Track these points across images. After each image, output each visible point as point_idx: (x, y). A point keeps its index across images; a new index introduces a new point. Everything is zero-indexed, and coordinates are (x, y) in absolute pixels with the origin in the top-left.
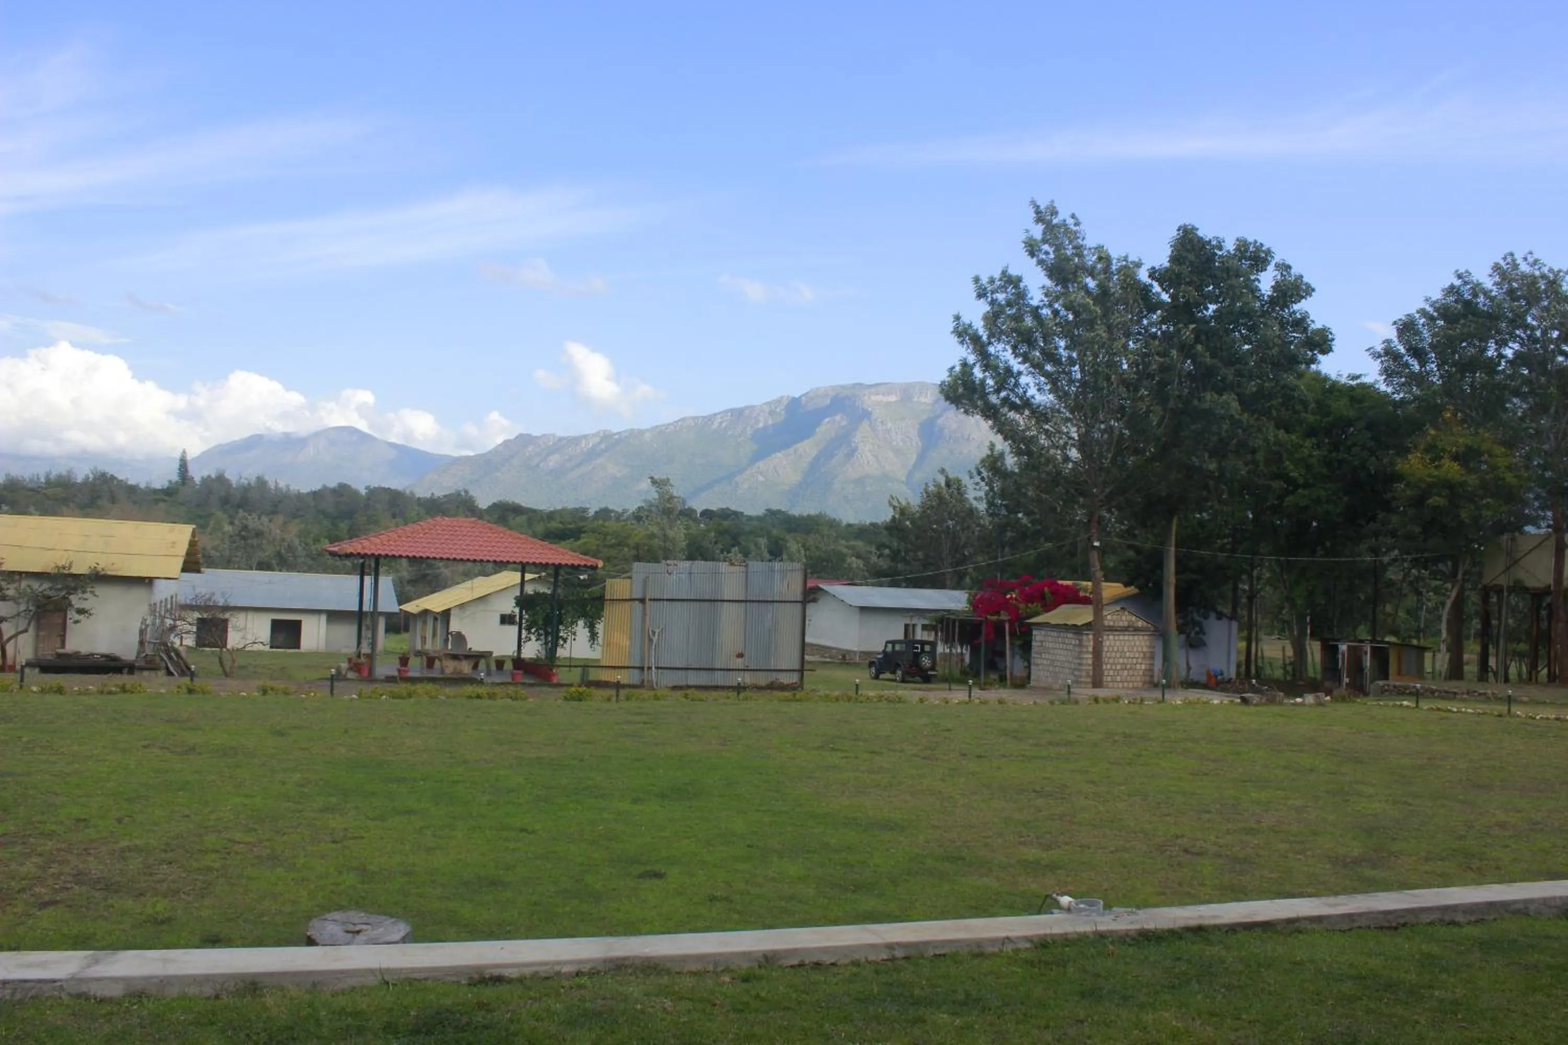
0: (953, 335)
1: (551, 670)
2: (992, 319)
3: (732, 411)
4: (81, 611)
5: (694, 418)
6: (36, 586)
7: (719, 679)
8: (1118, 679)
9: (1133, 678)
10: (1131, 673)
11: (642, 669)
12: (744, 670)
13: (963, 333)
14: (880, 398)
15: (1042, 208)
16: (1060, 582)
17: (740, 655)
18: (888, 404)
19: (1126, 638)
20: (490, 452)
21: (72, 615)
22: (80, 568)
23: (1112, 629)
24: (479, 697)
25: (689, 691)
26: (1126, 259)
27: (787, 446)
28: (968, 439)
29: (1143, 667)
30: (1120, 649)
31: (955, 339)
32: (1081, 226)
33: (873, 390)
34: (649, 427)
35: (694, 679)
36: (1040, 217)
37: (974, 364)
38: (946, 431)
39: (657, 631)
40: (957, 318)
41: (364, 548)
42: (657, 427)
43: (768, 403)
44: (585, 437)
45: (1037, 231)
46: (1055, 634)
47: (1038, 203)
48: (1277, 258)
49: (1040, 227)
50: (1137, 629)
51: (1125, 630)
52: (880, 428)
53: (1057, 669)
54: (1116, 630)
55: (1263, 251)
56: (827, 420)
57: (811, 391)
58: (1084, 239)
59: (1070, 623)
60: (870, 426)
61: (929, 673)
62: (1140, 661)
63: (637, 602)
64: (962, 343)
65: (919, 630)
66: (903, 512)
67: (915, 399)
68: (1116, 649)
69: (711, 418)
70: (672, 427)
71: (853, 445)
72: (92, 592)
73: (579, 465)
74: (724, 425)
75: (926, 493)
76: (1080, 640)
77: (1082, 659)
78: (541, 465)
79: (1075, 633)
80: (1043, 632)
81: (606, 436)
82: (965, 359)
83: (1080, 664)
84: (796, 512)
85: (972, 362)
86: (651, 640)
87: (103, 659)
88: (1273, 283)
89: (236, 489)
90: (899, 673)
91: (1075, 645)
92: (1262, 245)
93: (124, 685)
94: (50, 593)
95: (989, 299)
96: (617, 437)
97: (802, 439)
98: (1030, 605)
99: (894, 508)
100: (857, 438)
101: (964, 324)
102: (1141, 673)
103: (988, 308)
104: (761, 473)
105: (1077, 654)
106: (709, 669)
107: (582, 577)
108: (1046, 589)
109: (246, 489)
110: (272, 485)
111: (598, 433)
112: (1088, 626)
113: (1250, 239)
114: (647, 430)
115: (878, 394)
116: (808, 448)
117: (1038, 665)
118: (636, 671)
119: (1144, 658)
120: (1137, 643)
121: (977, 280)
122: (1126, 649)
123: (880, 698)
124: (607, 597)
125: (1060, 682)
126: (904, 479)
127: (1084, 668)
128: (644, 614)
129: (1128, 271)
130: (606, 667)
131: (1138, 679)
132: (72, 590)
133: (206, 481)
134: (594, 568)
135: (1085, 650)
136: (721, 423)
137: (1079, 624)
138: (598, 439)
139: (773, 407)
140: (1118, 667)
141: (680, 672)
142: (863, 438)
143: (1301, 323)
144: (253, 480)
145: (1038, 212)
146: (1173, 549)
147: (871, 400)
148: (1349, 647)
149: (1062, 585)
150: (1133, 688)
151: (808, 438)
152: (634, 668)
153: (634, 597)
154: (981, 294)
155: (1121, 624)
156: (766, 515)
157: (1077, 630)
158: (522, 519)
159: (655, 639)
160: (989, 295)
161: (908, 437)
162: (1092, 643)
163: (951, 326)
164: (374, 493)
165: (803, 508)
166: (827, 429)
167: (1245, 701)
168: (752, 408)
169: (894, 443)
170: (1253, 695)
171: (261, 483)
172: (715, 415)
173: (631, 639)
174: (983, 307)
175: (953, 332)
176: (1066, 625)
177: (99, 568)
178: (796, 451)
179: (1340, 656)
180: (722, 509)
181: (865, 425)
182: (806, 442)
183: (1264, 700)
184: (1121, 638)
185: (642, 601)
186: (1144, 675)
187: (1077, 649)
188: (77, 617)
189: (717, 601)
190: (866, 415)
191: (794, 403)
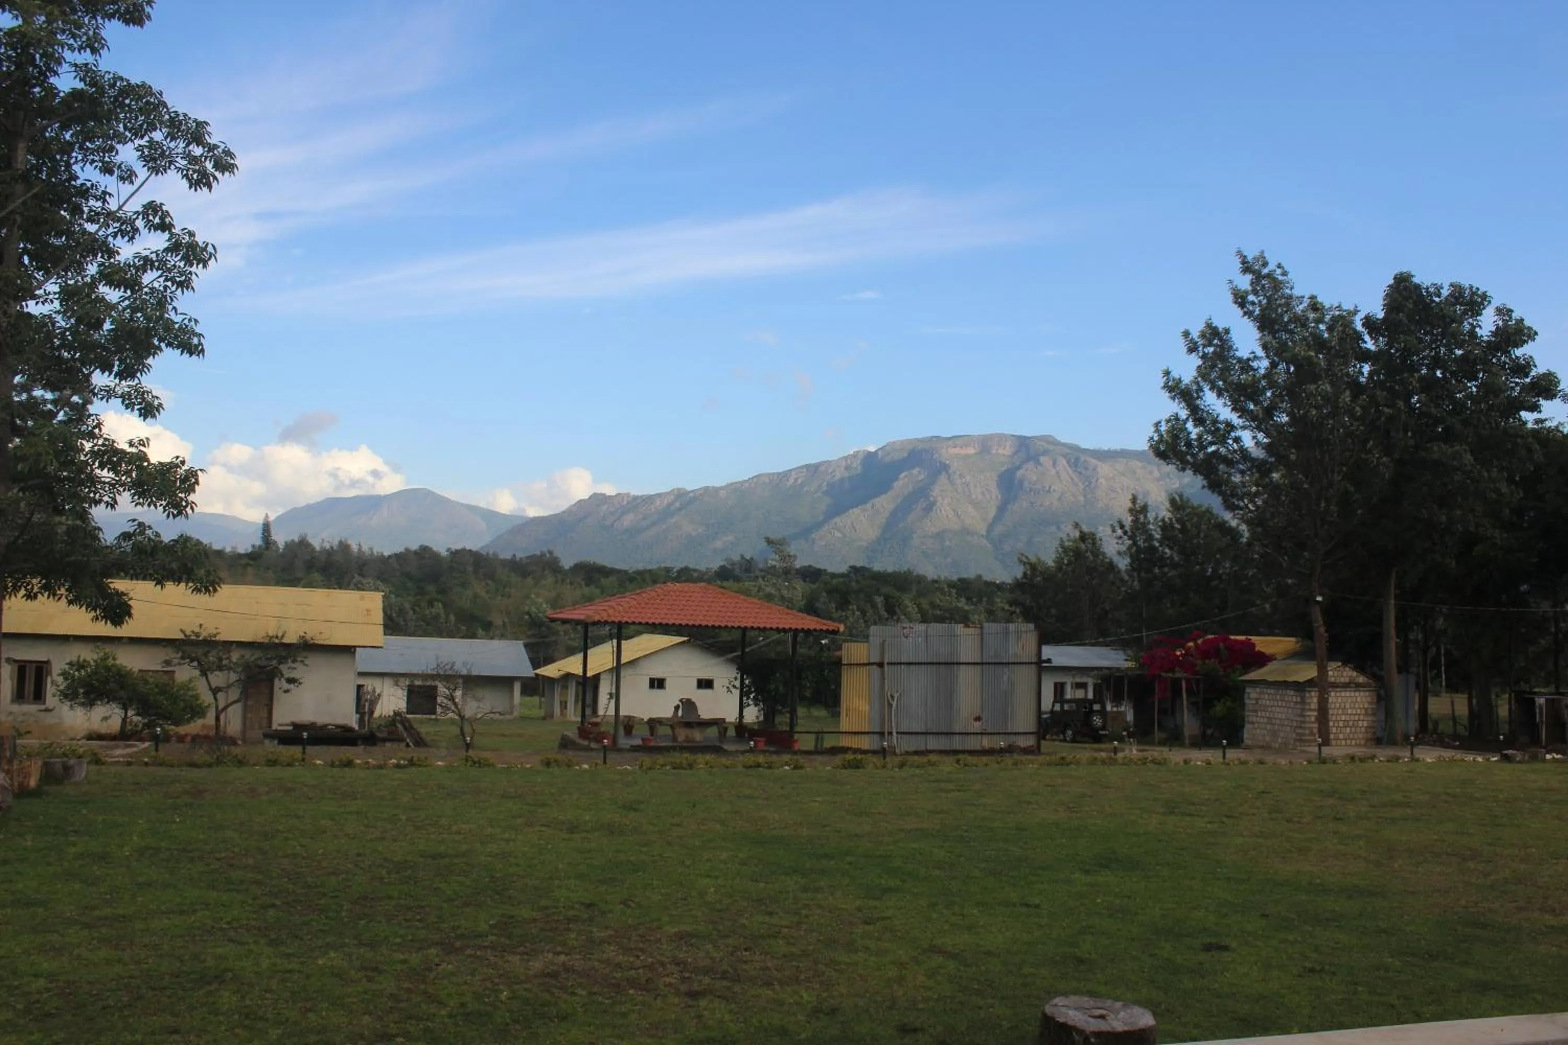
0: (1163, 391)
1: (792, 737)
2: (1204, 373)
3: (808, 467)
4: (291, 681)
5: (769, 474)
6: (249, 655)
7: (957, 743)
8: (1341, 736)
9: (1356, 736)
10: (1353, 729)
11: (882, 734)
12: (982, 734)
13: (1176, 389)
14: (957, 451)
15: (1249, 258)
16: (1232, 637)
17: (978, 719)
18: (968, 456)
19: (1348, 694)
20: (564, 512)
21: (280, 684)
22: (291, 638)
23: (1335, 686)
24: (758, 765)
25: (961, 756)
26: (1339, 307)
27: (864, 502)
28: (1049, 491)
29: (1365, 724)
30: (1343, 705)
31: (1166, 395)
32: (1289, 276)
33: (950, 443)
34: (724, 484)
35: (933, 743)
36: (1247, 268)
37: (1187, 419)
38: (1026, 484)
39: (896, 696)
40: (1167, 373)
41: (609, 616)
42: (732, 484)
43: (845, 458)
44: (659, 495)
45: (1244, 282)
46: (1272, 691)
47: (1245, 254)
48: (1496, 302)
49: (1249, 277)
50: (1358, 686)
51: (1346, 686)
52: (958, 481)
53: (1276, 727)
54: (1338, 687)
55: (1479, 296)
56: (904, 474)
57: (888, 444)
58: (1292, 288)
59: (1290, 679)
60: (949, 478)
61: (1102, 732)
62: (1362, 717)
63: (875, 667)
64: (1173, 398)
65: (1068, 688)
66: (1033, 567)
67: (994, 452)
68: (1338, 705)
69: (786, 475)
70: (747, 484)
71: (931, 499)
72: (302, 662)
73: (654, 524)
74: (799, 481)
75: (1062, 547)
76: (1303, 698)
77: (1304, 716)
78: (615, 525)
79: (1296, 691)
80: (1258, 690)
81: (680, 494)
82: (1177, 414)
83: (1303, 722)
84: (877, 567)
85: (1185, 417)
86: (890, 705)
87: (339, 730)
88: (1494, 329)
89: (320, 552)
90: (1069, 732)
91: (1296, 703)
92: (1478, 289)
93: (412, 758)
94: (263, 663)
95: (1201, 354)
96: (691, 495)
97: (877, 495)
98: (1207, 661)
99: (1025, 564)
100: (936, 492)
101: (1174, 380)
102: (1363, 730)
103: (1200, 362)
104: (839, 530)
105: (1299, 711)
106: (947, 734)
107: (823, 642)
108: (1221, 645)
109: (329, 553)
110: (355, 548)
111: (673, 490)
112: (1310, 683)
113: (1466, 283)
114: (721, 488)
115: (955, 447)
116: (885, 503)
117: (1253, 723)
118: (876, 737)
119: (1366, 714)
120: (1359, 699)
121: (1186, 334)
122: (1348, 706)
123: (1144, 761)
124: (845, 661)
125: (1280, 740)
126: (984, 533)
127: (1308, 725)
128: (883, 678)
129: (1342, 322)
130: (846, 733)
131: (1361, 736)
132: (282, 660)
133: (289, 546)
134: (835, 632)
135: (1307, 707)
136: (796, 479)
137: (1301, 680)
138: (672, 497)
139: (849, 462)
140: (1341, 724)
141: (920, 737)
142: (941, 492)
143: (1523, 368)
144: (335, 543)
145: (1244, 262)
146: (1392, 602)
147: (948, 454)
148: (1546, 700)
149: (1236, 641)
150: (1356, 745)
151: (886, 493)
152: (873, 733)
153: (872, 661)
154: (1193, 348)
155: (1342, 680)
156: (850, 572)
157: (1300, 687)
158: (612, 579)
159: (894, 704)
160: (1200, 349)
161: (987, 490)
162: (1315, 700)
163: (1162, 381)
164: (456, 554)
165: (884, 564)
166: (903, 483)
167: (1507, 758)
168: (828, 462)
169: (974, 497)
170: (1515, 752)
171: (344, 547)
172: (791, 470)
173: (870, 704)
174: (1195, 361)
175: (1164, 387)
176: (1285, 682)
177: (308, 637)
178: (873, 506)
179: (1537, 711)
180: (805, 567)
181: (943, 478)
182: (883, 497)
183: (1526, 758)
184: (1343, 694)
185: (881, 665)
186: (1367, 732)
187: (1299, 706)
188: (286, 686)
189: (953, 663)
190: (945, 468)
191: (869, 458)
